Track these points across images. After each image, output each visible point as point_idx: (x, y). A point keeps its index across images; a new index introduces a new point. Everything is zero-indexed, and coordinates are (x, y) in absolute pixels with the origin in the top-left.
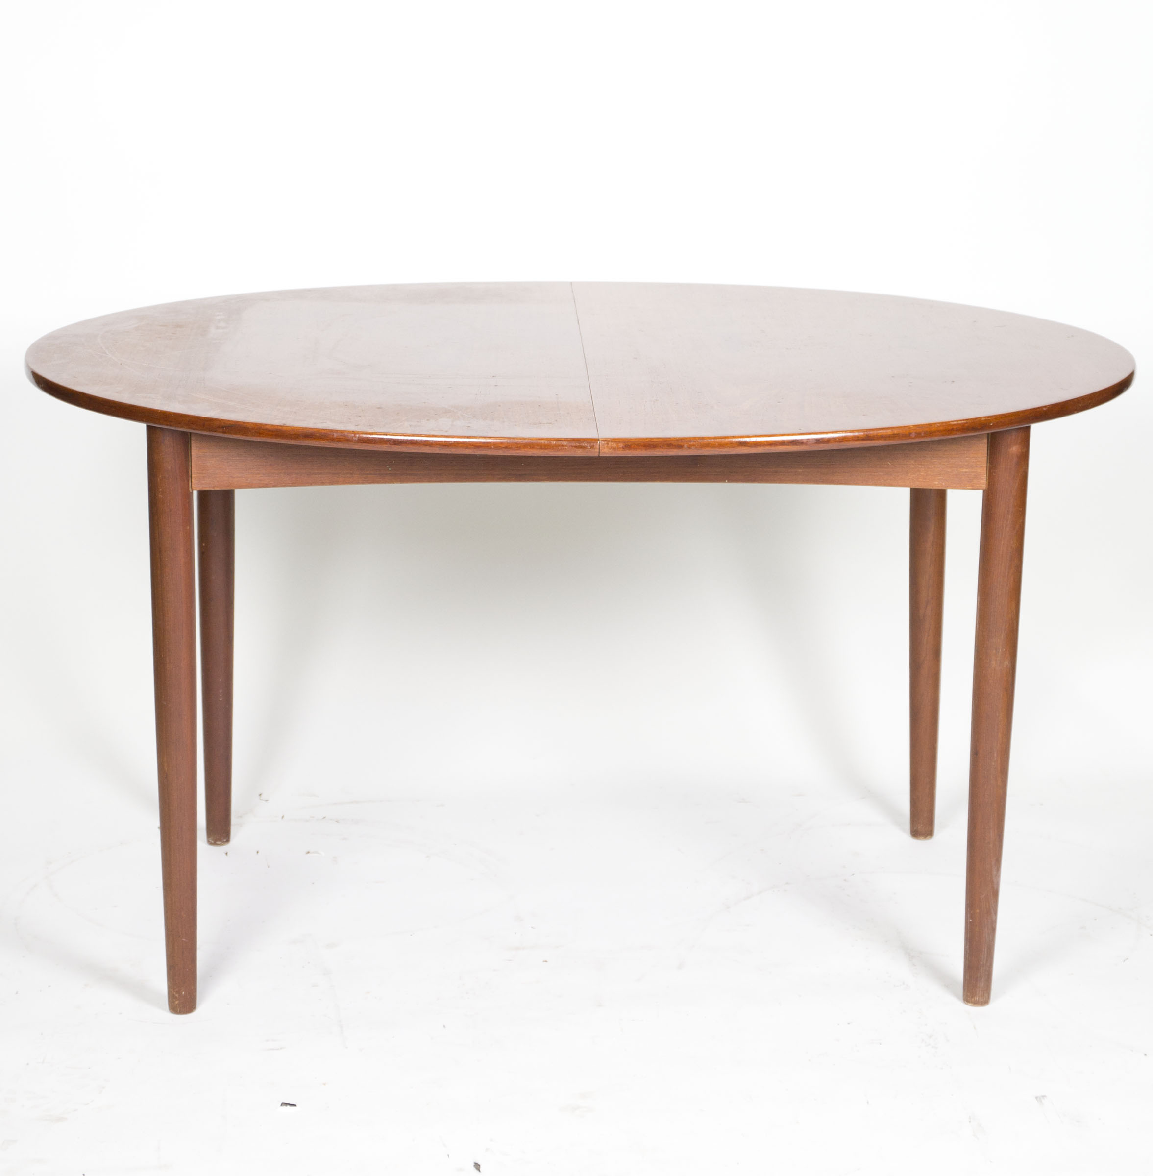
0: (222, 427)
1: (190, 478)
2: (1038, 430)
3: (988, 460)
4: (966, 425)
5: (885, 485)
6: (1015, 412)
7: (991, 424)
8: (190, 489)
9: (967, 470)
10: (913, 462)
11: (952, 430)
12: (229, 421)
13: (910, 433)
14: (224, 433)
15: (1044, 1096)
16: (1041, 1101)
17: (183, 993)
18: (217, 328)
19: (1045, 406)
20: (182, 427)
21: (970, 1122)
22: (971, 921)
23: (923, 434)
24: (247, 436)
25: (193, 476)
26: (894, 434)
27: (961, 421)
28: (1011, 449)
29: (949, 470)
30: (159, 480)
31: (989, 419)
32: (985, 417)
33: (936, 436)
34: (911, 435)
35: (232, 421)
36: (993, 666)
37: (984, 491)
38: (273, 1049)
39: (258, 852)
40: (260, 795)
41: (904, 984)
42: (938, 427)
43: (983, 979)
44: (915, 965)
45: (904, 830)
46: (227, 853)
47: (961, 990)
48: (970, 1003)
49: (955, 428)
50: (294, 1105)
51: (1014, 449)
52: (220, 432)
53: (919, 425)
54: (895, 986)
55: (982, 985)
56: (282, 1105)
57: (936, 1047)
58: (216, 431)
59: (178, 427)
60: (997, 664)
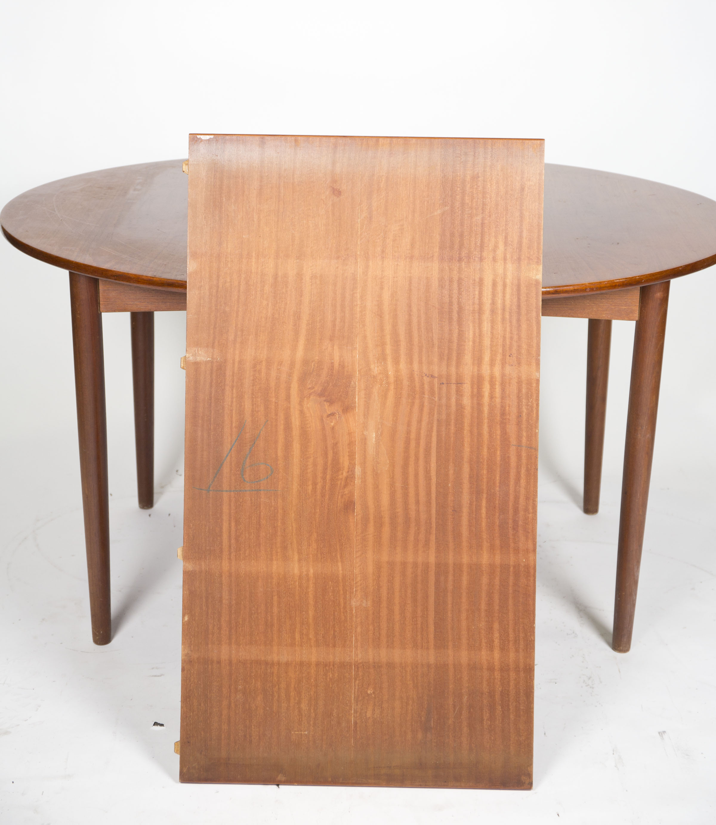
0: (114, 276)
1: (99, 305)
2: (674, 282)
3: (640, 301)
4: (626, 282)
5: (569, 317)
6: (660, 272)
7: (643, 281)
8: (99, 312)
9: (625, 308)
10: (588, 301)
11: (616, 286)
12: (118, 272)
14: (115, 280)
15: (664, 732)
16: (662, 737)
17: (101, 632)
18: (135, 190)
19: (681, 267)
20: (88, 274)
21: (613, 754)
22: (619, 599)
23: (595, 290)
24: (130, 283)
25: (101, 303)
26: (575, 290)
27: (622, 279)
28: (656, 295)
29: (613, 307)
30: (77, 305)
31: (642, 277)
32: (639, 276)
33: (604, 290)
34: (587, 290)
35: (120, 272)
36: (639, 438)
37: (637, 321)
38: (155, 676)
39: (169, 515)
40: (177, 471)
41: (573, 633)
42: (606, 284)
43: (626, 636)
44: (581, 617)
45: (579, 507)
46: (150, 515)
47: (611, 639)
48: (617, 650)
49: (618, 284)
50: (162, 725)
51: (659, 295)
52: (113, 279)
53: (592, 283)
54: (567, 634)
55: (625, 640)
56: (154, 725)
57: (593, 688)
58: (110, 278)
59: (86, 274)
60: (642, 436)
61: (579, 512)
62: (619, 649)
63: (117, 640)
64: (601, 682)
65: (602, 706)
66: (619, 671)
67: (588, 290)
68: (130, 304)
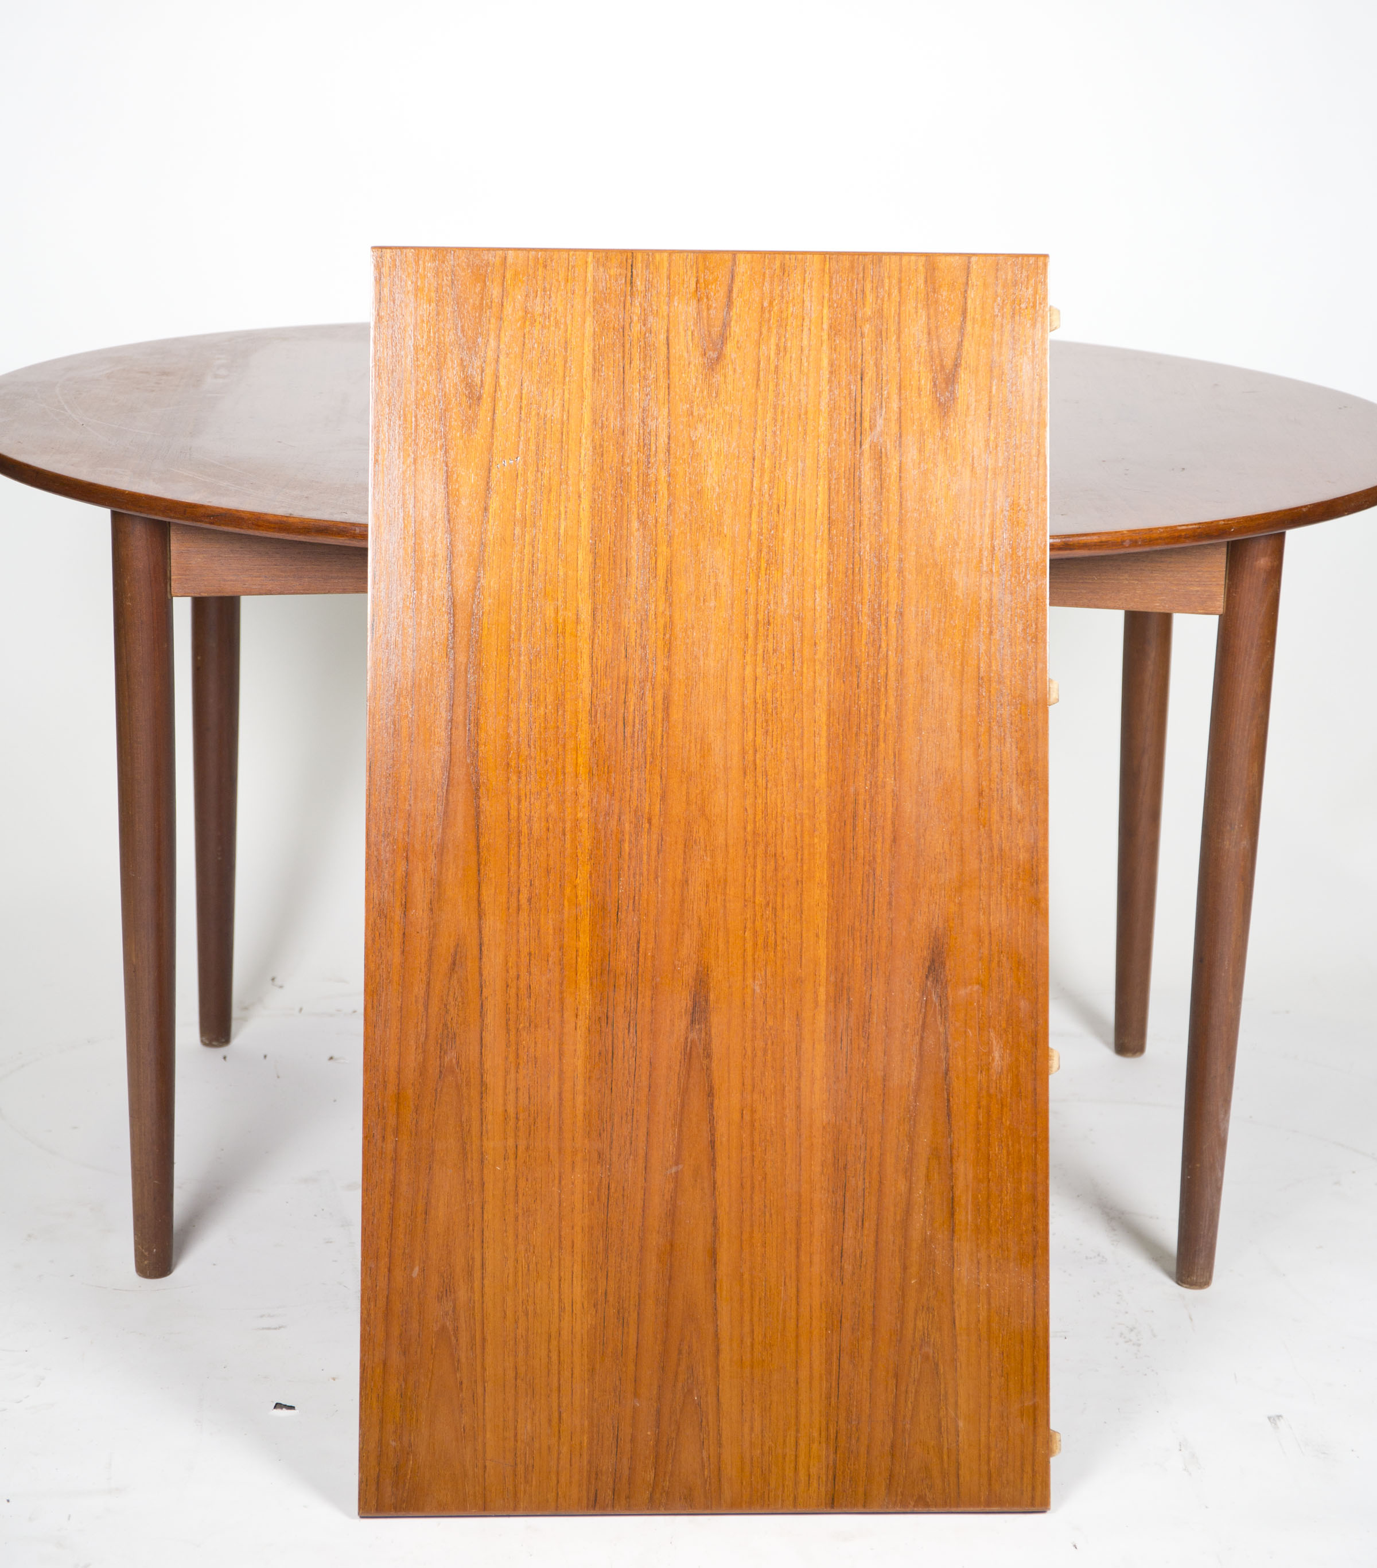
0: (209, 516)
1: (169, 581)
2: (1294, 537)
3: (1228, 575)
4: (1199, 531)
5: (1088, 607)
6: (1264, 514)
7: (1232, 530)
8: (169, 595)
9: (1199, 589)
10: (1126, 576)
11: (1180, 537)
12: (218, 508)
13: (1123, 541)
14: (211, 523)
15: (1279, 1417)
16: (1275, 1424)
17: (155, 1250)
18: (216, 376)
19: (1305, 506)
20: (157, 514)
21: (1180, 1450)
22: (1189, 1177)
23: (1140, 543)
24: (241, 528)
25: (173, 578)
26: (1101, 542)
27: (1191, 525)
28: (1259, 562)
29: (1175, 588)
30: (127, 582)
31: (1230, 522)
32: (1224, 520)
33: (1158, 544)
34: (1124, 544)
35: (222, 508)
36: (1226, 850)
37: (1220, 616)
38: (269, 1329)
39: (265, 1057)
40: (273, 979)
41: (1099, 1255)
42: (1161, 533)
43: (1203, 1254)
44: (1114, 1230)
45: (1107, 1044)
46: (225, 1058)
47: (1173, 1267)
48: (1185, 1283)
49: (1183, 534)
50: (292, 1408)
51: (1263, 562)
52: (206, 522)
53: (1135, 530)
54: (1087, 1258)
55: (1202, 1262)
56: (275, 1407)
57: (1139, 1345)
58: (201, 521)
59: (151, 514)
60: (1232, 844)
61: (1106, 1053)
62: (1189, 1279)
63: (184, 1269)
64: (1155, 1336)
65: (1157, 1373)
66: (1191, 1319)
67: (1127, 544)
68: (231, 580)
